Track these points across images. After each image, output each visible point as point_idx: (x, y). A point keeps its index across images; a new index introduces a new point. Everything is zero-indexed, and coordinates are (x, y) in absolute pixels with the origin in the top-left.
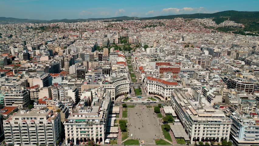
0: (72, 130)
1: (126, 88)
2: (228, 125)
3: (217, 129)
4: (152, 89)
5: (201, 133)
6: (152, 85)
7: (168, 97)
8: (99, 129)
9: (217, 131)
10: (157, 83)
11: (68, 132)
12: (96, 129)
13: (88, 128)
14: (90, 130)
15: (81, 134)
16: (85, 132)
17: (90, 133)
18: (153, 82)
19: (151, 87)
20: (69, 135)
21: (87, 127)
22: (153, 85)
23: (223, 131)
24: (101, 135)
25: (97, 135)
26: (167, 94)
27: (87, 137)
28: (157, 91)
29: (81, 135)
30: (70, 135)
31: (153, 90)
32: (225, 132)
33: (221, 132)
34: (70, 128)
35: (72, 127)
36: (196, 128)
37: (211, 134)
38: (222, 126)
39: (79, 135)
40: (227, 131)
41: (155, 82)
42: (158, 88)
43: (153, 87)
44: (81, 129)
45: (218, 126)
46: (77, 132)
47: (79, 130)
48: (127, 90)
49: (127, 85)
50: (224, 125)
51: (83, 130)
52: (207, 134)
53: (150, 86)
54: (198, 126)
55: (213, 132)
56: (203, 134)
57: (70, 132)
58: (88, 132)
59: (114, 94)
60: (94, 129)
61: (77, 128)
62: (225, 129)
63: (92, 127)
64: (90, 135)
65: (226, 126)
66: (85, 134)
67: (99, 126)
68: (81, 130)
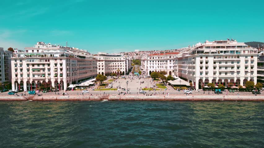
0: (21, 68)
1: (121, 66)
2: (252, 57)
3: (235, 64)
4: (153, 67)
5: (211, 70)
6: (153, 61)
7: (172, 71)
8: (59, 66)
9: (236, 68)
10: (159, 58)
11: (16, 70)
12: (54, 65)
13: (44, 65)
14: (46, 67)
15: (34, 73)
16: (39, 70)
17: (46, 72)
18: (155, 58)
19: (152, 64)
20: (16, 75)
21: (42, 62)
22: (155, 61)
23: (246, 67)
24: (61, 75)
25: (56, 75)
26: (170, 67)
27: (42, 78)
28: (160, 68)
29: (34, 76)
30: (18, 76)
31: (155, 68)
32: (249, 69)
33: (242, 69)
34: (19, 65)
35: (21, 63)
36: (201, 63)
37: (226, 73)
38: (242, 59)
39: (31, 76)
40: (252, 68)
41: (156, 57)
42: (160, 64)
43: (154, 64)
44: (33, 65)
45: (236, 59)
46: (28, 70)
47: (31, 67)
48: (122, 69)
49: (122, 63)
50: (246, 57)
51: (36, 67)
52: (220, 73)
53: (150, 64)
54: (204, 59)
55: (229, 69)
56: (215, 73)
57: (19, 71)
58: (44, 70)
59: (104, 67)
60: (52, 67)
61: (28, 65)
62: (249, 64)
63: (49, 63)
64: (47, 75)
65: (249, 58)
66: (39, 73)
67: (59, 62)
68: (34, 68)
